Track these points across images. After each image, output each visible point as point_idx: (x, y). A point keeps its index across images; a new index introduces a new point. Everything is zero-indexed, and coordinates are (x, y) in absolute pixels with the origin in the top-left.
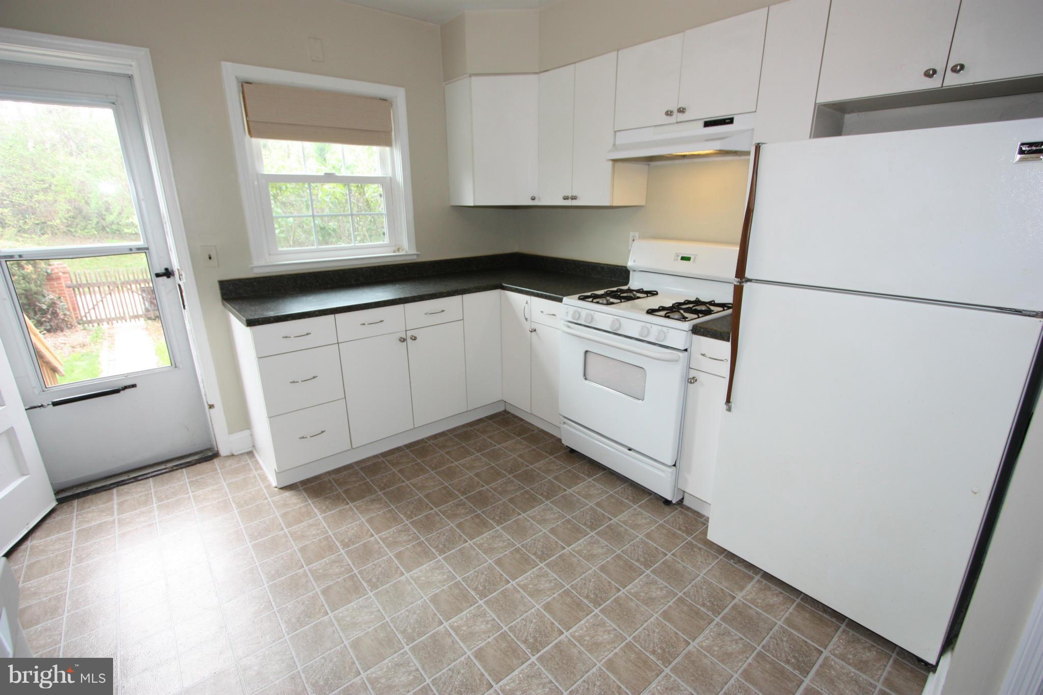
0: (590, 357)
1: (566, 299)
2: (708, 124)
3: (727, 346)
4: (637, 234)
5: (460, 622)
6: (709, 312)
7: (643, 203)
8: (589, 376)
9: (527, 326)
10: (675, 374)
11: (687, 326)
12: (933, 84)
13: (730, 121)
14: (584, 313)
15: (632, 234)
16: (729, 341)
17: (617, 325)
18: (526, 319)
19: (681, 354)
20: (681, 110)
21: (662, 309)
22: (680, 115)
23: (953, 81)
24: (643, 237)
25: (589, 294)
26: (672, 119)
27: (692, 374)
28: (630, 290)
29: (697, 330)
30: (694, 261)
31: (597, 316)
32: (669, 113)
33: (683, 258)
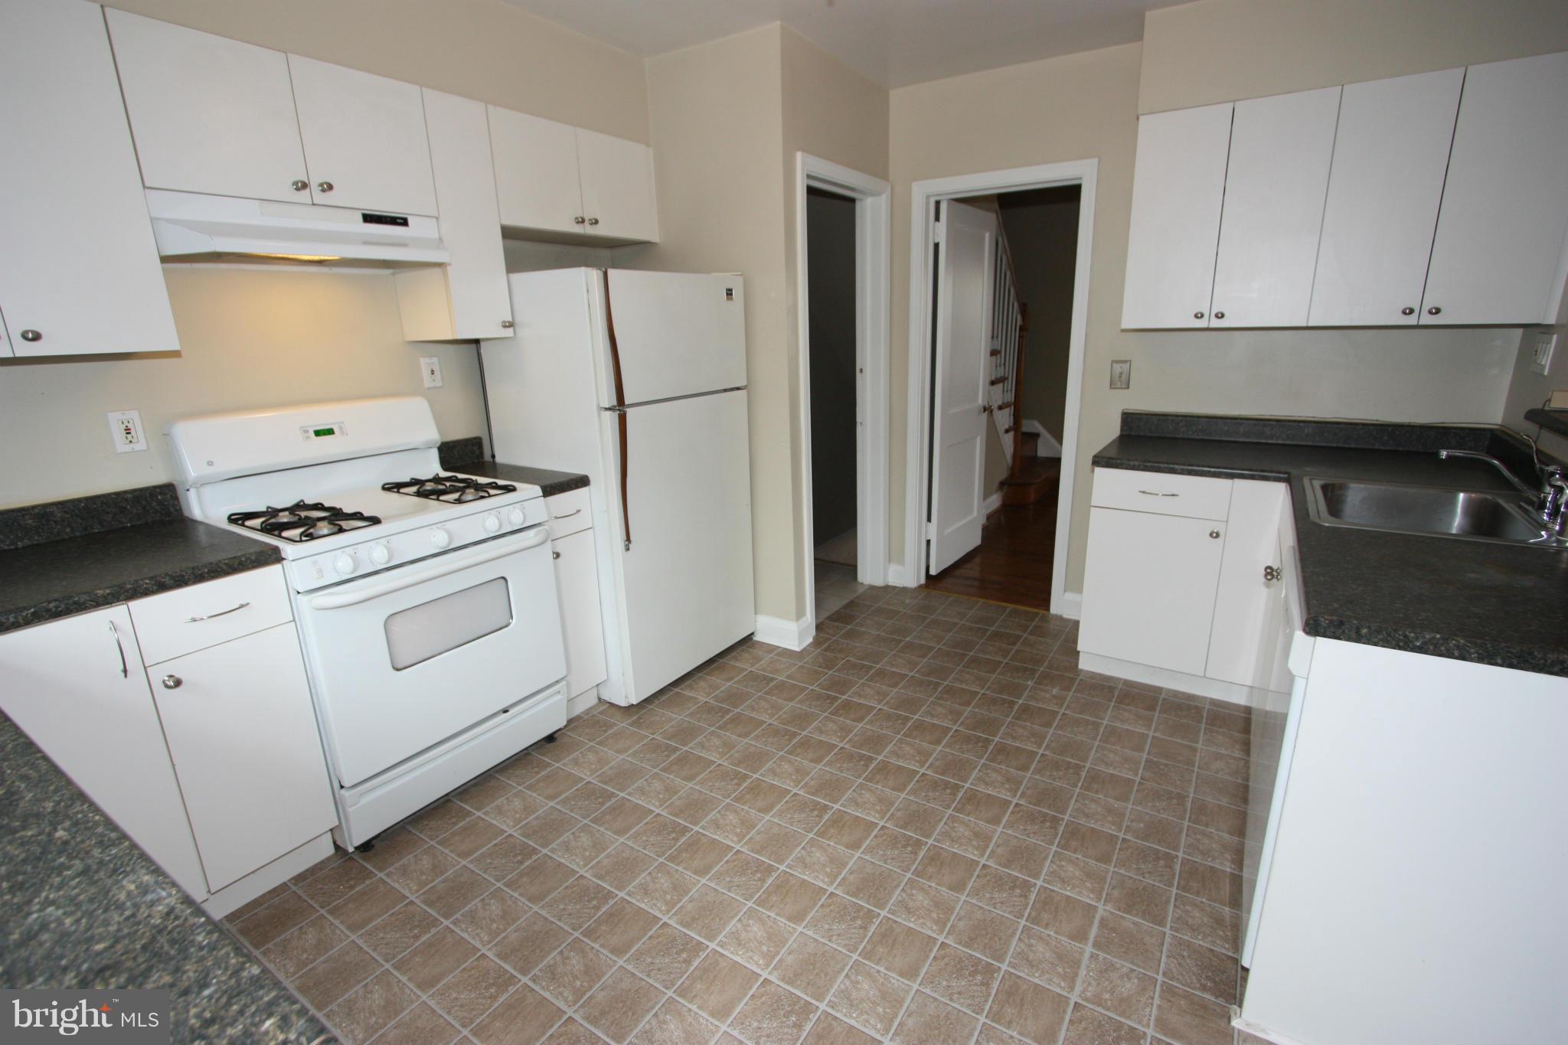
2: (368, 218)
5: (928, 924)
13: (404, 222)
32: (301, 187)
33: (318, 433)
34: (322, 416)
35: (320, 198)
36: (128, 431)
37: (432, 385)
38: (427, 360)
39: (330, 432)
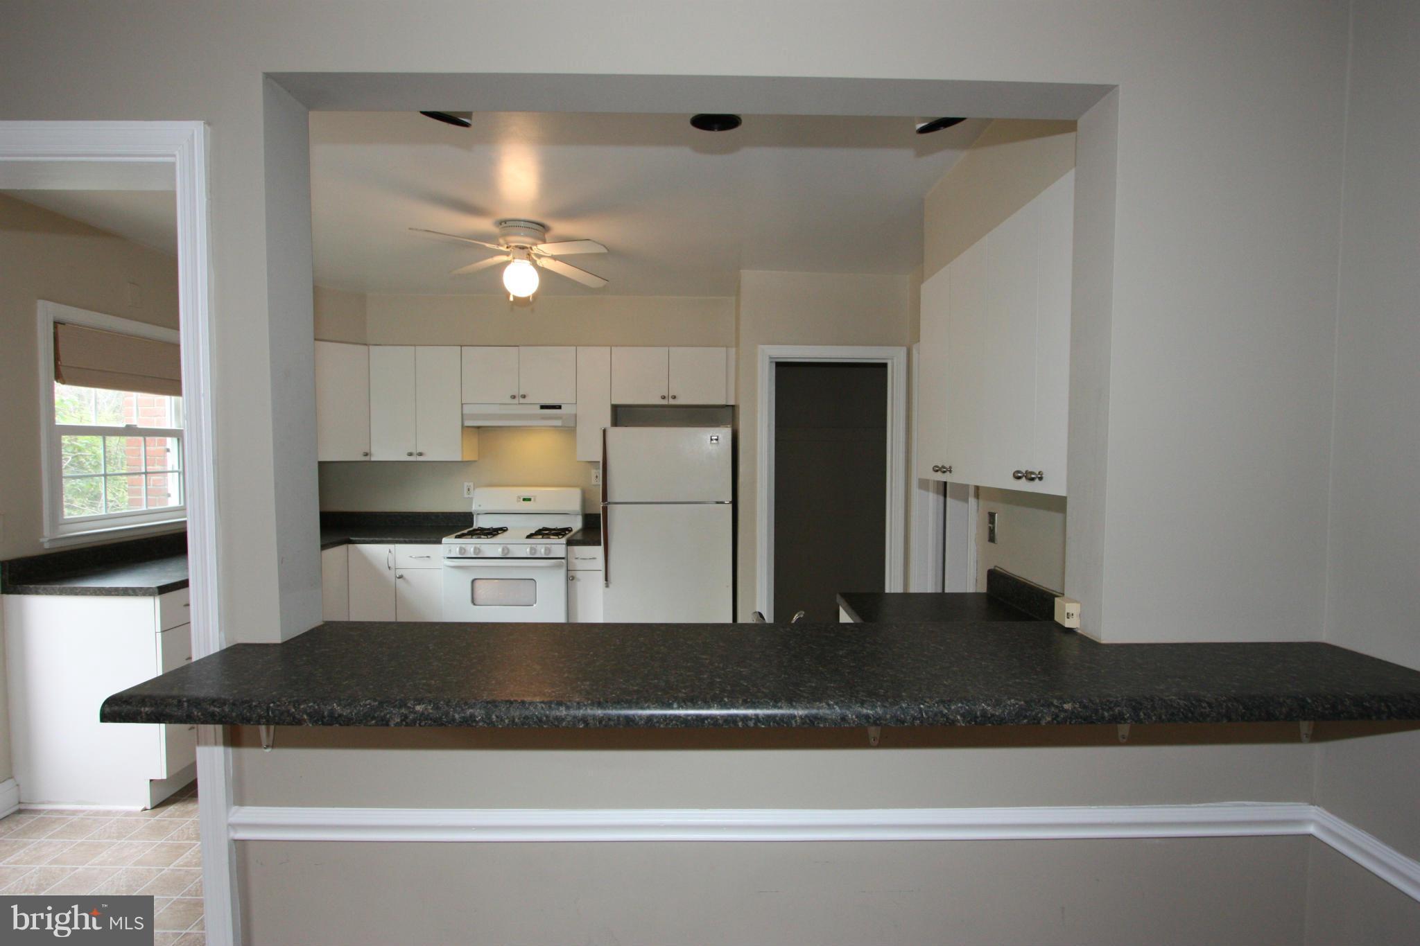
0: (478, 583)
1: (444, 540)
2: (543, 407)
3: (600, 549)
4: (471, 484)
6: (564, 533)
7: (476, 459)
8: (478, 601)
9: (390, 575)
10: (559, 574)
11: (563, 540)
12: (664, 402)
13: (560, 407)
14: (468, 548)
15: (466, 484)
16: (600, 544)
17: (506, 551)
18: (389, 568)
19: (563, 561)
20: (524, 397)
21: (529, 535)
22: (521, 399)
23: (672, 402)
24: (478, 487)
25: (466, 531)
26: (516, 401)
27: (571, 571)
28: (484, 527)
29: (571, 542)
30: (535, 500)
31: (483, 548)
32: (514, 397)
33: (524, 500)
34: (526, 491)
35: (522, 401)
36: (469, 490)
37: (596, 483)
38: (595, 471)
39: (530, 500)
